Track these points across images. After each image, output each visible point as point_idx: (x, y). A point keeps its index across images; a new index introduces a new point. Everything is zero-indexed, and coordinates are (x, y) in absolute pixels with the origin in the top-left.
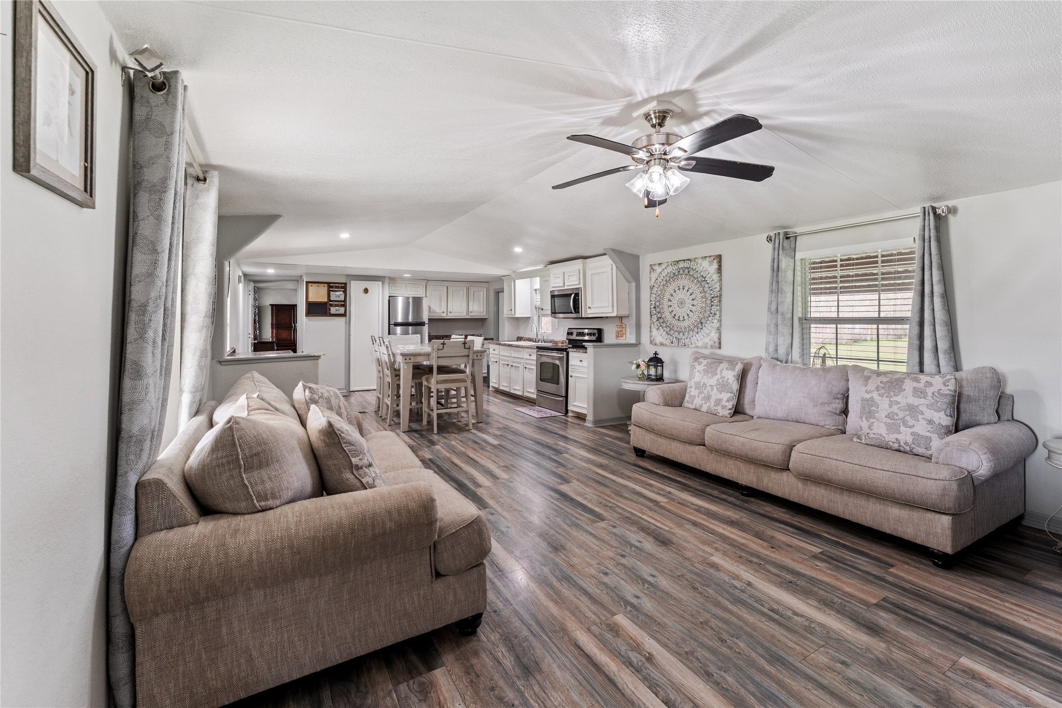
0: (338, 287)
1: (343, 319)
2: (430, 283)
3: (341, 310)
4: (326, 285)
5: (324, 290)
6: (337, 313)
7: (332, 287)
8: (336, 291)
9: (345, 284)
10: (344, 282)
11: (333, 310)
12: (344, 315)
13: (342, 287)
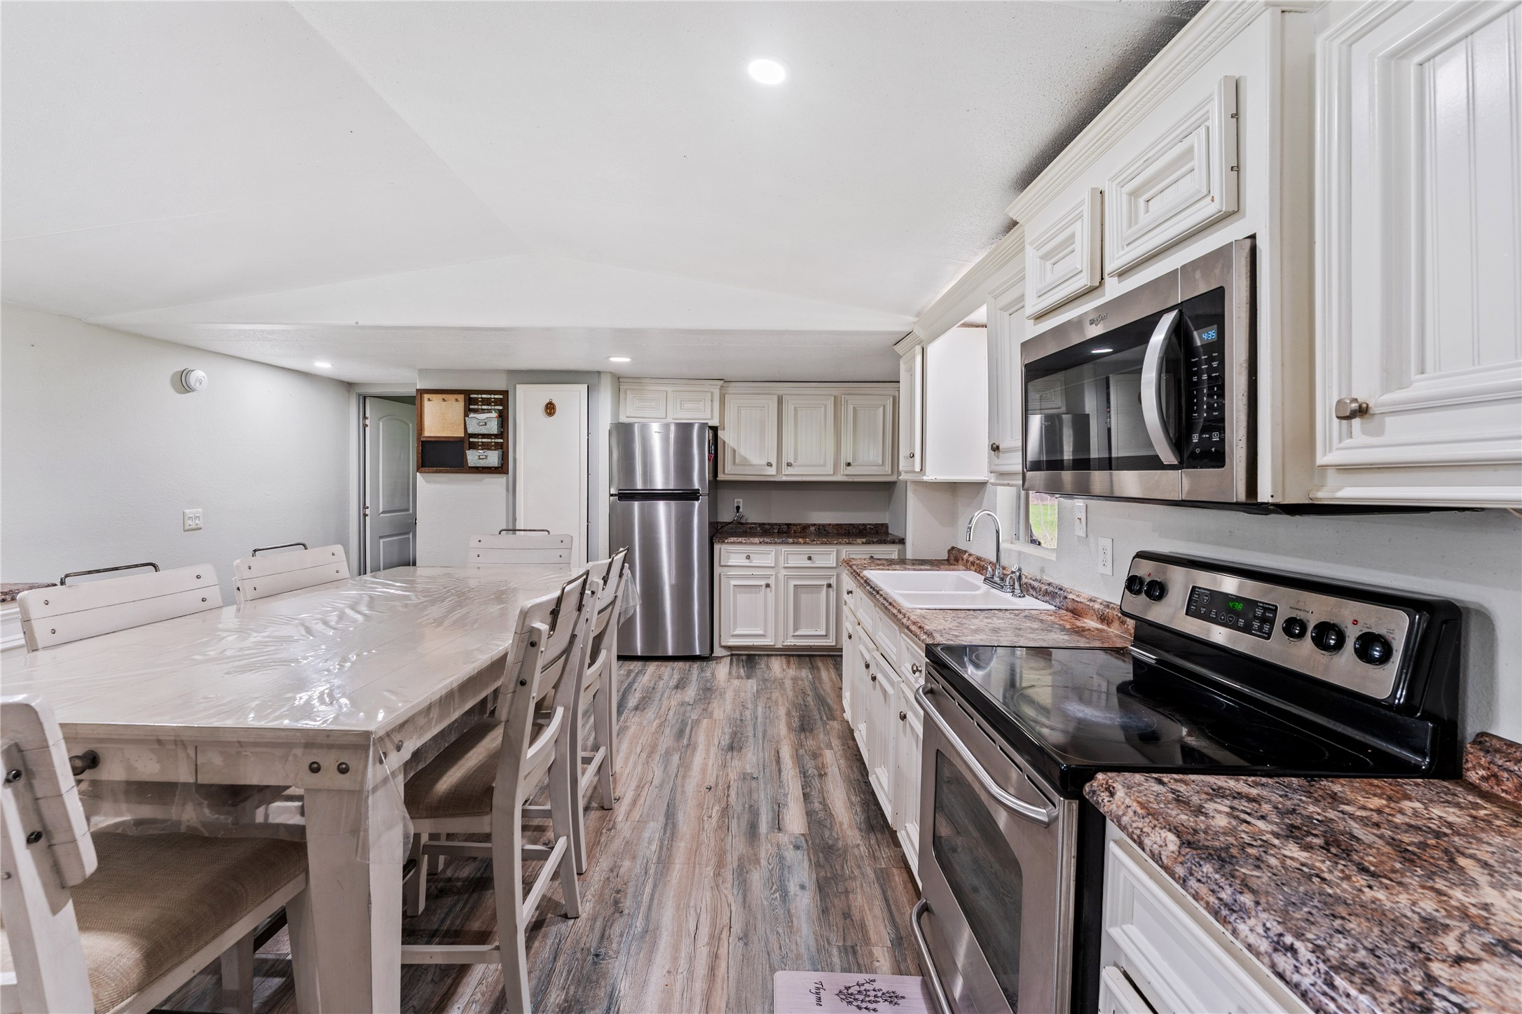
0: (487, 402)
1: (499, 481)
2: (732, 388)
3: (493, 458)
4: (461, 397)
5: (457, 406)
6: (482, 463)
7: (475, 401)
8: (483, 411)
9: (505, 393)
10: (504, 389)
11: (473, 457)
12: (502, 469)
13: (497, 402)
